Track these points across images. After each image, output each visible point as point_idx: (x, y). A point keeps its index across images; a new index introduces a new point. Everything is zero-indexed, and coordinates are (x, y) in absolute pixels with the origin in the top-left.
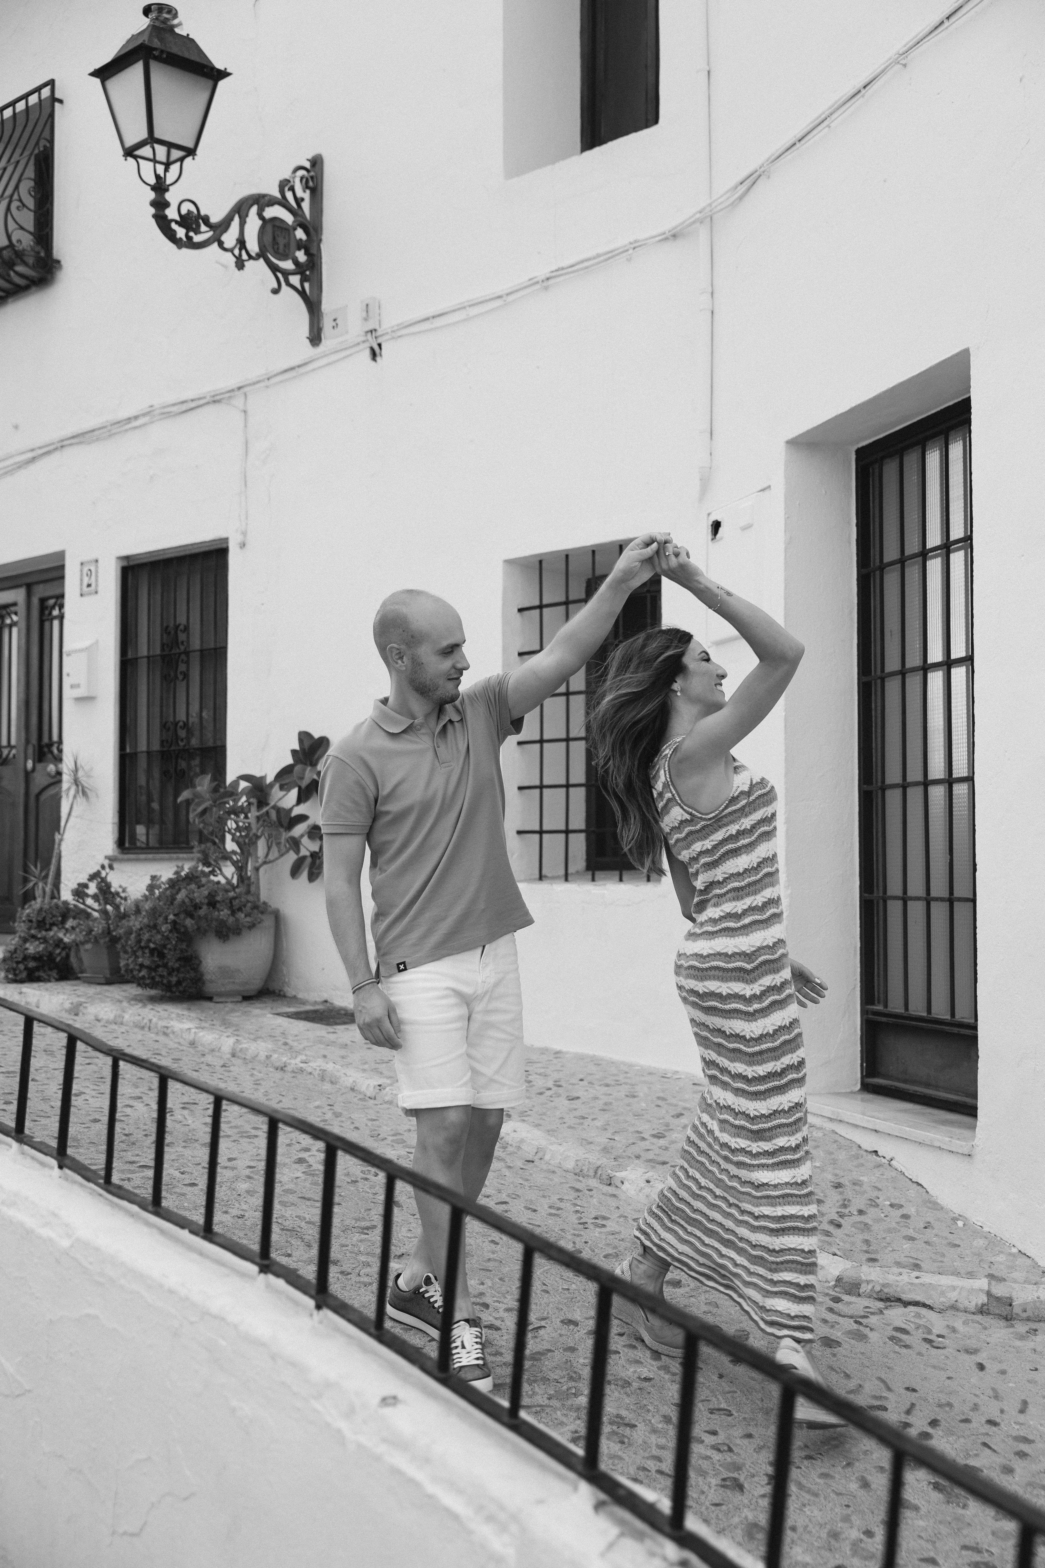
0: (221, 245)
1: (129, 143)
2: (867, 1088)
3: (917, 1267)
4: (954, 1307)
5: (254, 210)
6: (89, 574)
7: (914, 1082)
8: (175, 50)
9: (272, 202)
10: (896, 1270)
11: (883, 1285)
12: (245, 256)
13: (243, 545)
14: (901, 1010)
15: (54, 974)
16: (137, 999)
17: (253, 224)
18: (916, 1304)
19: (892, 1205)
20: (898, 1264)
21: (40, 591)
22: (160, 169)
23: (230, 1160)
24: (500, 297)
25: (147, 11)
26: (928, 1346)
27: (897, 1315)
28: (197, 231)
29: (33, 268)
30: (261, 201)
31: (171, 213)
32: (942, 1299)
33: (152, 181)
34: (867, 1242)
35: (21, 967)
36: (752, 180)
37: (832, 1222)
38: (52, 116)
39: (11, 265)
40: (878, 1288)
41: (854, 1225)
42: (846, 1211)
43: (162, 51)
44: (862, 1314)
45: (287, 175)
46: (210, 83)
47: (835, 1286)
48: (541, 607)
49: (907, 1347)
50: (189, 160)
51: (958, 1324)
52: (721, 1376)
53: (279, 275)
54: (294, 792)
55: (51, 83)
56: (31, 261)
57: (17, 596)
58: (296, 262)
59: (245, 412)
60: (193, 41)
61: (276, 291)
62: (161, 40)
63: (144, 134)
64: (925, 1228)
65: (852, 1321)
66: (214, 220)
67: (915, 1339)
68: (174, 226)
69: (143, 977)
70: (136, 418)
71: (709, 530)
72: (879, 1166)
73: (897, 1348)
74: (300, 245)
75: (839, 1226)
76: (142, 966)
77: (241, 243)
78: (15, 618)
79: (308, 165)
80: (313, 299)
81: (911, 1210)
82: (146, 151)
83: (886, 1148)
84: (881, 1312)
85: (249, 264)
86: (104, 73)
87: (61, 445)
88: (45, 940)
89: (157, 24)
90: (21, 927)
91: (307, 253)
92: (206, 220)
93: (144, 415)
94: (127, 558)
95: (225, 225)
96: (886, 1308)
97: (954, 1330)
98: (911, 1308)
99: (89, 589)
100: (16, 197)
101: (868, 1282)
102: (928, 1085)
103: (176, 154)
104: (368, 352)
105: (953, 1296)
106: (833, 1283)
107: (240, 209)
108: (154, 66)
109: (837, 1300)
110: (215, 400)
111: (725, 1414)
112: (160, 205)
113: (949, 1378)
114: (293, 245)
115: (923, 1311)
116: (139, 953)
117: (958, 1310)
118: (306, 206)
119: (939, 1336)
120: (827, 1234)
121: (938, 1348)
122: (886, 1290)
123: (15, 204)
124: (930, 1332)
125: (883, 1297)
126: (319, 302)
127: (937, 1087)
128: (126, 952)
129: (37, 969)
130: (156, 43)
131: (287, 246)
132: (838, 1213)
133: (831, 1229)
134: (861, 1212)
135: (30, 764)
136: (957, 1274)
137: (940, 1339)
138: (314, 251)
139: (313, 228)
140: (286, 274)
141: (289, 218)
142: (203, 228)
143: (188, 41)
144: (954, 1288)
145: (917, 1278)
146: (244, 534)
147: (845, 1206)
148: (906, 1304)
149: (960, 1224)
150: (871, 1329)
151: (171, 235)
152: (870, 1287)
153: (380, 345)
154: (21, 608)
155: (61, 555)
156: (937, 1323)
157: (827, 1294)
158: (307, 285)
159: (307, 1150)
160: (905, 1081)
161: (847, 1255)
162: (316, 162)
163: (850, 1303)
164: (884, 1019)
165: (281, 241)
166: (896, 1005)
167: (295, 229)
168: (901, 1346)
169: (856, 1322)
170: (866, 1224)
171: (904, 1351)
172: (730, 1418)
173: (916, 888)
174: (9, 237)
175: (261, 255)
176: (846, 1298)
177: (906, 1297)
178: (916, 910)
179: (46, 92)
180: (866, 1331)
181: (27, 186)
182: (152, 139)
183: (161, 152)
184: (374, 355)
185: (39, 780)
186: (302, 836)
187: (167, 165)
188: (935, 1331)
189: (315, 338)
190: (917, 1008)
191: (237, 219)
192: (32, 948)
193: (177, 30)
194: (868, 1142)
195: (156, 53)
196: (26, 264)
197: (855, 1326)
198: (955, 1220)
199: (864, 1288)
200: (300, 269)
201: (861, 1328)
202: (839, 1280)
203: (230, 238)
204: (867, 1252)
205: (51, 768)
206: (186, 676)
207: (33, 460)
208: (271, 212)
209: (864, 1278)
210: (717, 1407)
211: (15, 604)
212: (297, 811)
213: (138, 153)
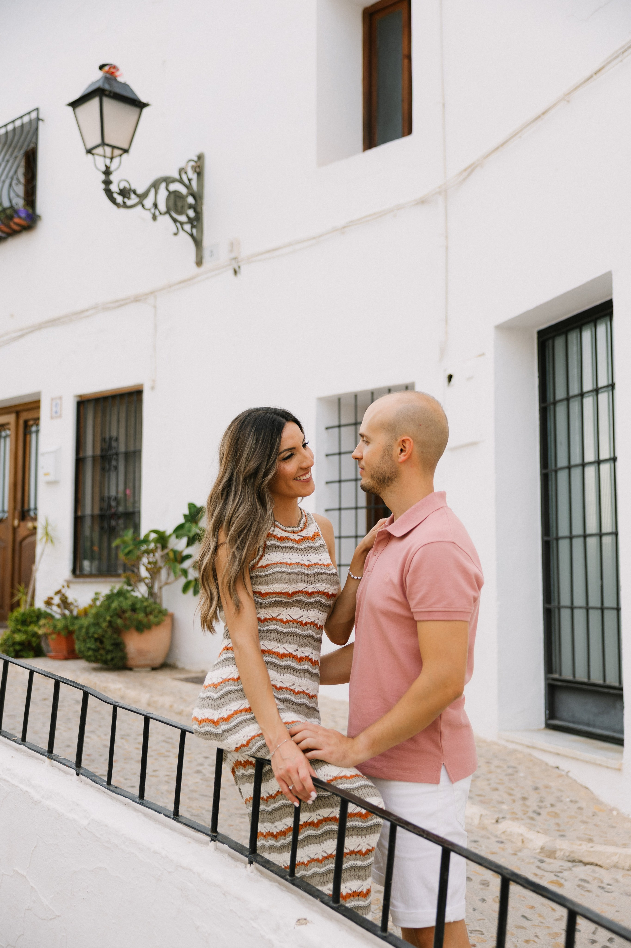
0: (143, 206)
1: (89, 146)
2: (549, 726)
3: (591, 840)
4: (615, 866)
5: (163, 185)
6: (56, 405)
7: (579, 723)
8: (118, 90)
9: (174, 181)
10: (579, 842)
11: (572, 852)
12: (157, 213)
13: (153, 388)
14: (570, 677)
15: (32, 653)
16: (85, 669)
17: (163, 195)
18: (592, 864)
19: (571, 801)
20: (579, 838)
21: (24, 416)
22: (108, 161)
23: (155, 771)
24: (314, 238)
25: (101, 67)
26: (601, 891)
27: (581, 871)
28: (129, 198)
29: (25, 219)
30: (168, 180)
31: (114, 188)
32: (608, 861)
33: (103, 169)
34: (558, 825)
35: (11, 649)
36: (471, 169)
37: (534, 812)
38: (37, 129)
39: (10, 218)
40: (567, 854)
41: (549, 814)
42: (543, 805)
43: (110, 92)
44: (559, 870)
45: (182, 164)
46: (137, 110)
47: (540, 852)
48: (339, 426)
49: (588, 891)
50: (125, 156)
51: (619, 876)
52: (474, 910)
53: (179, 225)
54: (185, 540)
55: (37, 109)
56: (23, 215)
57: (10, 419)
58: (188, 217)
59: (155, 307)
60: (128, 85)
61: (176, 234)
62: (110, 85)
63: (98, 141)
64: (593, 815)
65: (552, 874)
66: (140, 191)
67: (593, 886)
68: (116, 196)
69: (90, 656)
70: (87, 310)
71: (446, 380)
72: (560, 776)
73: (582, 892)
74: (190, 206)
75: (539, 814)
76: (89, 649)
77: (155, 206)
78: (8, 432)
79: (196, 159)
80: (198, 239)
81: (583, 804)
82: (100, 150)
83: (565, 765)
84: (570, 869)
85: (160, 218)
86: (75, 104)
87: (39, 327)
88: (26, 632)
89: (108, 75)
90: (11, 624)
91: (195, 211)
92: (134, 192)
93: (93, 308)
94: (80, 396)
95: (145, 195)
96: (573, 866)
97: (617, 881)
98: (588, 867)
99: (56, 415)
100: (15, 177)
101: (561, 850)
102: (588, 725)
103: (117, 152)
104: (232, 272)
105: (615, 859)
106: (538, 851)
107: (155, 185)
108: (106, 100)
109: (542, 861)
110: (137, 299)
111: (479, 934)
112: (107, 183)
113: (617, 911)
114: (186, 206)
115: (597, 869)
116: (88, 641)
117: (618, 868)
118: (194, 184)
119: (608, 885)
120: (532, 819)
121: (608, 892)
122: (572, 855)
123: (14, 182)
124: (602, 882)
125: (571, 859)
126: (201, 241)
127: (594, 726)
128: (79, 640)
129: (21, 650)
130: (107, 87)
131: (183, 207)
132: (538, 806)
133: (534, 816)
134: (552, 805)
135: (16, 522)
136: (615, 844)
137: (609, 887)
138: (198, 210)
139: (198, 197)
140: (182, 224)
141: (184, 190)
142: (133, 196)
143: (125, 86)
144: (615, 854)
145: (592, 847)
146: (154, 381)
147: (541, 801)
148: (586, 864)
149: (615, 813)
150: (566, 880)
151: (113, 200)
152: (562, 853)
153: (239, 267)
154: (13, 426)
155: (39, 394)
156: (606, 876)
157: (535, 858)
158: (194, 231)
159: (201, 765)
160: (574, 722)
161: (546, 832)
162: (200, 157)
163: (550, 863)
164: (559, 683)
165: (179, 204)
166: (567, 674)
167: (187, 196)
168: (585, 891)
169: (556, 875)
170: (556, 813)
171: (587, 894)
172: (483, 936)
173: (579, 601)
174: (10, 201)
175: (168, 212)
176: (547, 860)
177: (585, 860)
178: (579, 615)
179: (34, 115)
180: (562, 881)
181: (21, 171)
182: (103, 143)
183: (108, 150)
184: (235, 272)
185: (22, 532)
186: (189, 568)
187: (112, 159)
188: (606, 881)
189: (199, 262)
190: (581, 676)
191: (153, 191)
192: (18, 637)
193: (120, 79)
194: (552, 761)
195: (107, 93)
196: (20, 217)
197: (555, 878)
198: (611, 810)
199: (559, 854)
200: (190, 221)
201: (559, 879)
202: (542, 848)
203: (149, 202)
204: (558, 831)
205: (30, 525)
206: (116, 468)
207: (22, 336)
208: (174, 187)
209: (558, 847)
210: (474, 929)
211: (8, 424)
212: (186, 552)
213: (94, 151)
